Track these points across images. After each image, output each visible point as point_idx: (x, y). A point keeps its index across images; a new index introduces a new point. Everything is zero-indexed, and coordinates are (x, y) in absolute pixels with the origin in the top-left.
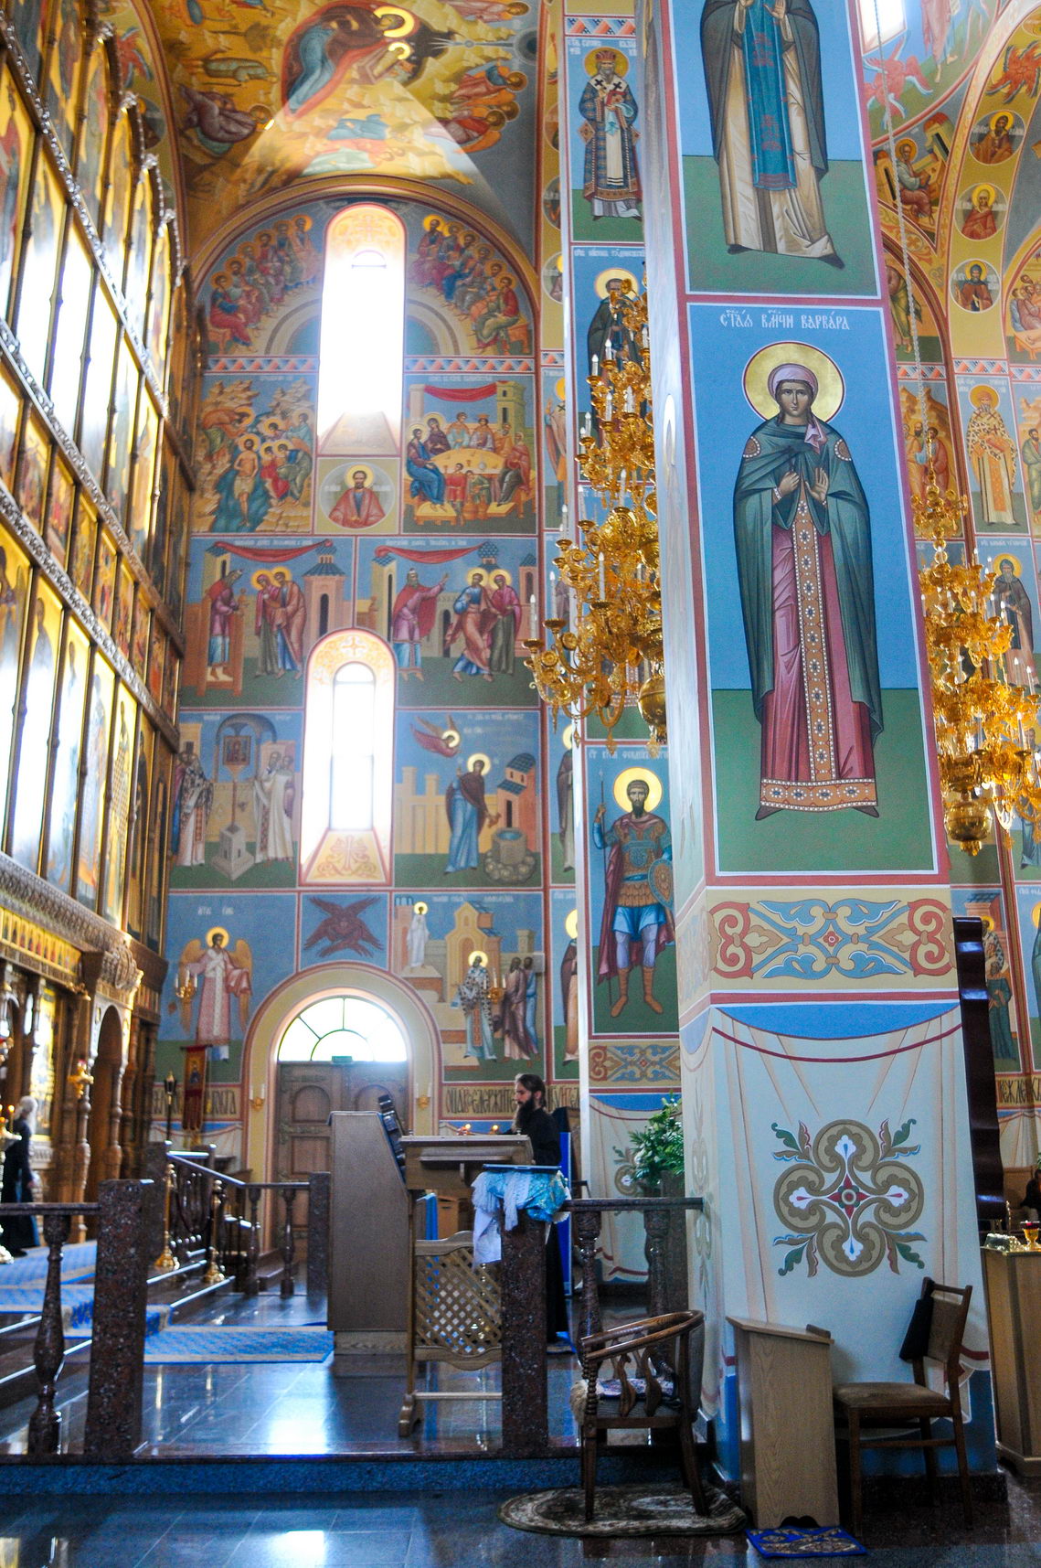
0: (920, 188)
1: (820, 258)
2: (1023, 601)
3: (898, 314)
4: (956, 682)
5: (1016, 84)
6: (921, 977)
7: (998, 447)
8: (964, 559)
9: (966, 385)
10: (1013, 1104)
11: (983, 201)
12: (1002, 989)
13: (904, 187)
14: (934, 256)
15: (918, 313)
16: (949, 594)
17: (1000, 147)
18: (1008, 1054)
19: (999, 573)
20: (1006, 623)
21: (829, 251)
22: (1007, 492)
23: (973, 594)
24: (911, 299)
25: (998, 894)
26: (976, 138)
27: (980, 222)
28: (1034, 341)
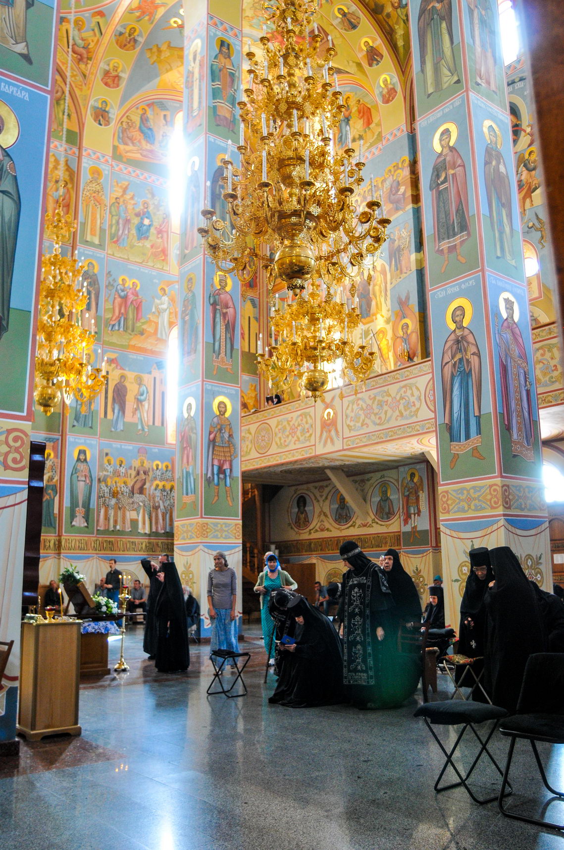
0: (83, 47)
1: (19, 54)
2: (96, 286)
3: (58, 113)
4: (53, 320)
5: (143, 13)
6: (8, 471)
7: (99, 202)
8: (69, 254)
9: (87, 163)
10: (50, 551)
11: (115, 68)
12: (52, 490)
13: (75, 44)
14: (84, 87)
15: (69, 115)
16: (58, 272)
17: (129, 43)
18: (51, 525)
19: (86, 268)
20: (85, 294)
21: (25, 52)
22: (98, 227)
23: (71, 274)
24: (66, 108)
25: (58, 439)
26: (118, 34)
27: (111, 79)
28: (127, 152)
